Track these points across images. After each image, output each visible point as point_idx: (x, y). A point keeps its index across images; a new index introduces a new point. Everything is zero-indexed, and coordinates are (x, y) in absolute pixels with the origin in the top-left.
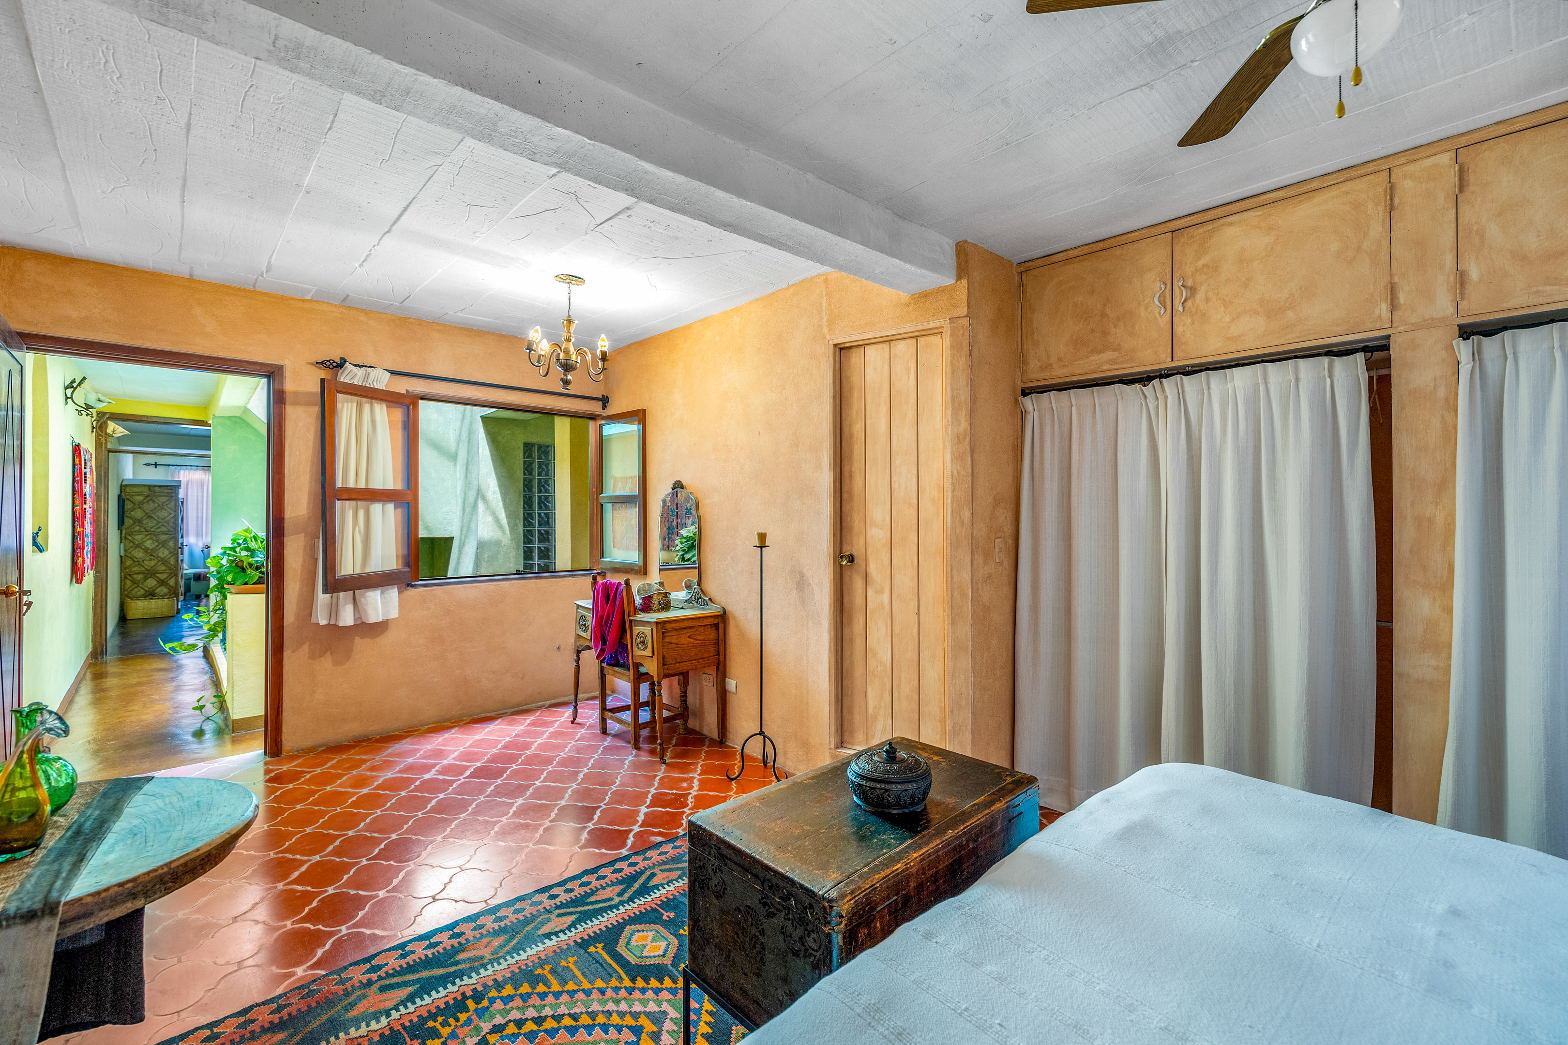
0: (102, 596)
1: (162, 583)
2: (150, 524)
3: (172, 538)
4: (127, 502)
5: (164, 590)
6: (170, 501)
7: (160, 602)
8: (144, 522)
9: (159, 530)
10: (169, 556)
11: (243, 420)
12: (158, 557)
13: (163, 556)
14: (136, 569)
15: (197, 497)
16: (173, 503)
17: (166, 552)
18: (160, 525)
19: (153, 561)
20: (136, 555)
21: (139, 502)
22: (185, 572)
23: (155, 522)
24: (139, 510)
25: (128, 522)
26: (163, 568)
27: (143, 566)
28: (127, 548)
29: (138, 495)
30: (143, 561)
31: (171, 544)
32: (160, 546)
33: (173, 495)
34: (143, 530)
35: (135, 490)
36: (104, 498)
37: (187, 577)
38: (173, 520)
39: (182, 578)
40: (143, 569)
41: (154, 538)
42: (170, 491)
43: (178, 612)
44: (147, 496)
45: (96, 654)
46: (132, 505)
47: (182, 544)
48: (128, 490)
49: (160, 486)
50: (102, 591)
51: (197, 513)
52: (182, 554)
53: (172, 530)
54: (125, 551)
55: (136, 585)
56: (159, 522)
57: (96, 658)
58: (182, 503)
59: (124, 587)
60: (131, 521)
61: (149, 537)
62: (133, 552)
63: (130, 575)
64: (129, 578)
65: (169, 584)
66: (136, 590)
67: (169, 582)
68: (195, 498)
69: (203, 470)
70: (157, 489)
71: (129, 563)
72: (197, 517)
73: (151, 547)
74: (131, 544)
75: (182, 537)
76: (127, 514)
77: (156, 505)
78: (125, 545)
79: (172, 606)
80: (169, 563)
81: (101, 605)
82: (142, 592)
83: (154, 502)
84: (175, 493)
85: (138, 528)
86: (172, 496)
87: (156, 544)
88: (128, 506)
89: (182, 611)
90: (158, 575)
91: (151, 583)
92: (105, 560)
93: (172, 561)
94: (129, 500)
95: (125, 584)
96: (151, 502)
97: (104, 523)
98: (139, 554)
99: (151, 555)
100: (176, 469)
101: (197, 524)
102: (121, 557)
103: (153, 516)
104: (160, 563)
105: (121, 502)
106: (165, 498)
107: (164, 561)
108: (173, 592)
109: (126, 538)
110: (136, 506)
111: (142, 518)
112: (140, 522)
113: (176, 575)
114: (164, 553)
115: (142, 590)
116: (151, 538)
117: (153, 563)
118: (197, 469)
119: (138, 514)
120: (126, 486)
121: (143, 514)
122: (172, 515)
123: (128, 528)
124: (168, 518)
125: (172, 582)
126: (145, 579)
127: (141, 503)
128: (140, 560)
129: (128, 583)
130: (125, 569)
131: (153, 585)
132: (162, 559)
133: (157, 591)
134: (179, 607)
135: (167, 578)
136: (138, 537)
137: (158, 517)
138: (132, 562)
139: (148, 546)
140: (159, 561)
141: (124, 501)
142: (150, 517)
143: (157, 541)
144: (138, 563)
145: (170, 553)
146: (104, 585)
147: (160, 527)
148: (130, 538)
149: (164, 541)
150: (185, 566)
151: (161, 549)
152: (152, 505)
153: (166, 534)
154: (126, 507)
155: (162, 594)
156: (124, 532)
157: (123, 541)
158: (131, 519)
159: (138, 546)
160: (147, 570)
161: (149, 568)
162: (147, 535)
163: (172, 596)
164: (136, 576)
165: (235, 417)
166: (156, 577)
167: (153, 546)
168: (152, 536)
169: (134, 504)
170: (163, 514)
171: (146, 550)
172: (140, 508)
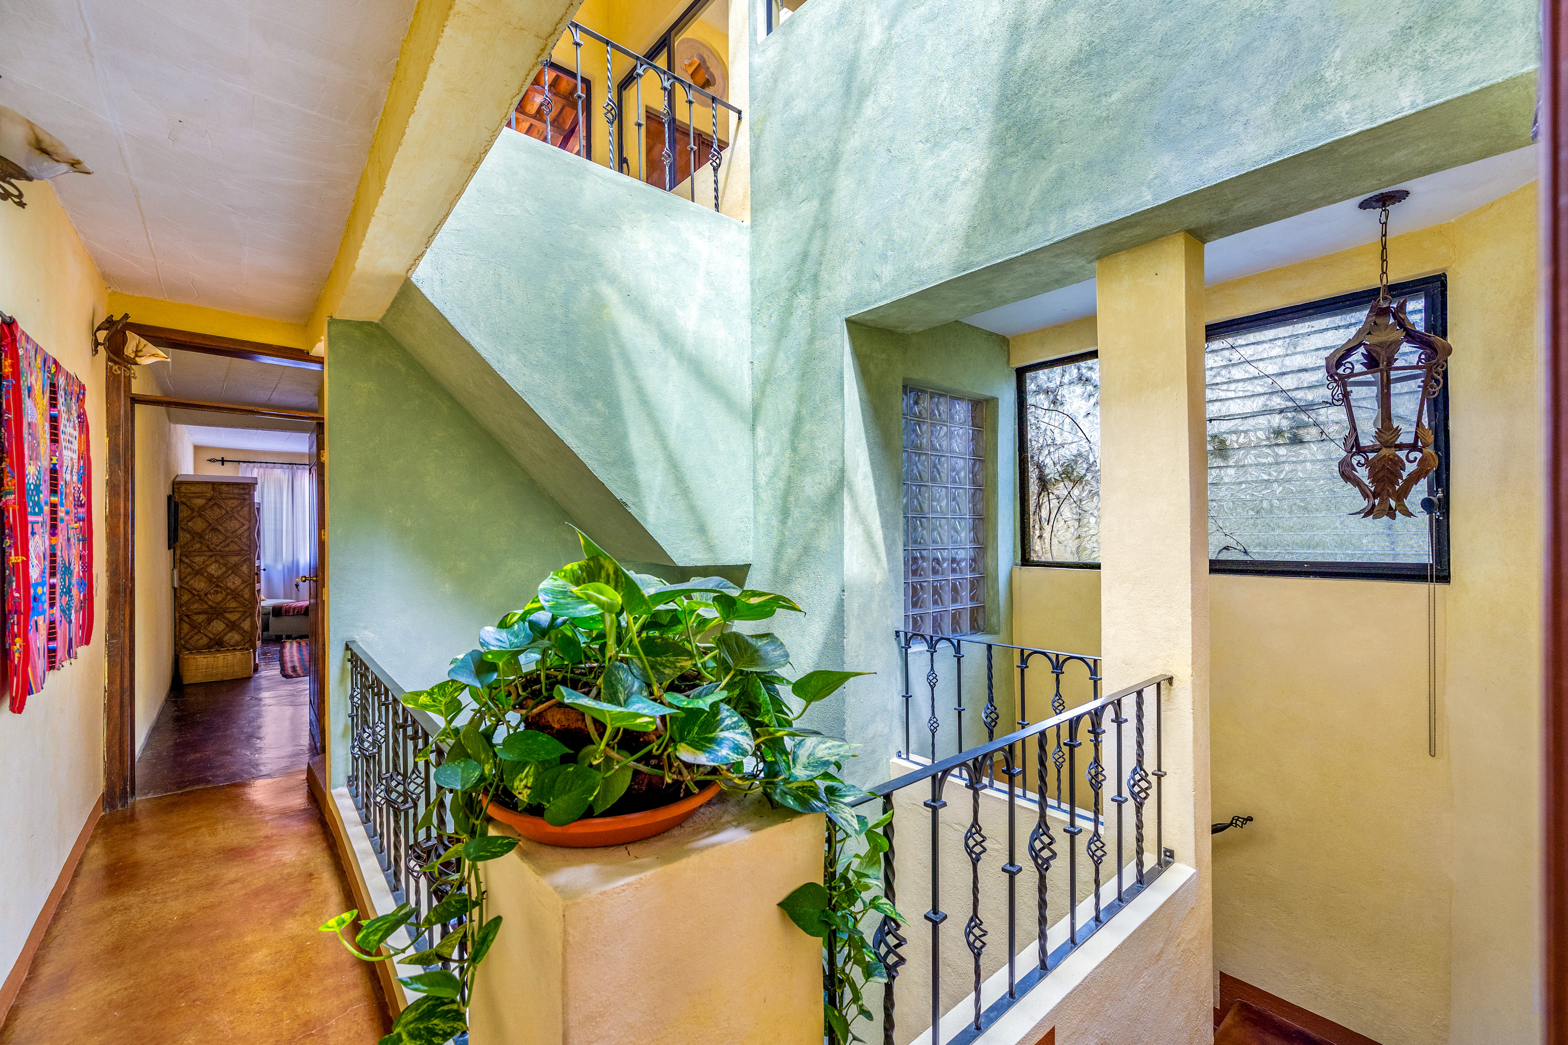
0: (122, 681)
1: (233, 626)
2: (215, 539)
3: (245, 561)
4: (181, 507)
5: (234, 637)
6: (242, 505)
7: (230, 656)
8: (207, 537)
9: (227, 549)
10: (242, 587)
11: (384, 331)
12: (228, 588)
13: (233, 587)
14: (196, 606)
15: (275, 503)
16: (246, 509)
17: (238, 581)
18: (229, 540)
19: (219, 595)
20: (196, 586)
21: (200, 508)
22: (263, 603)
23: (221, 537)
24: (199, 519)
25: (183, 537)
26: (234, 604)
27: (206, 603)
28: (183, 576)
29: (198, 497)
30: (206, 595)
31: (245, 568)
32: (230, 572)
33: (247, 497)
34: (205, 548)
35: (193, 489)
36: (126, 490)
37: (265, 611)
38: (246, 534)
39: (258, 616)
40: (206, 606)
41: (221, 561)
42: (242, 491)
43: (256, 670)
44: (210, 500)
45: (113, 798)
46: (189, 512)
47: (259, 567)
48: (183, 489)
49: (228, 484)
50: (122, 672)
51: (275, 524)
52: (259, 582)
53: (246, 548)
54: (181, 579)
55: (196, 631)
56: (227, 538)
57: (113, 806)
58: (258, 509)
59: (180, 633)
60: (188, 535)
61: (213, 559)
62: (192, 582)
63: (188, 616)
64: (187, 620)
65: (242, 628)
66: (196, 637)
67: (242, 625)
68: (273, 506)
69: (282, 468)
70: (224, 488)
71: (185, 598)
72: (276, 530)
73: (216, 575)
74: (189, 570)
75: (259, 558)
76: (182, 524)
77: (223, 512)
78: (180, 572)
79: (248, 662)
80: (242, 596)
81: (122, 702)
82: (205, 640)
83: (220, 507)
84: (249, 494)
85: (198, 546)
86: (245, 499)
87: (224, 569)
88: (184, 513)
89: (262, 667)
90: (228, 615)
91: (218, 626)
92: (128, 612)
93: (247, 594)
94: (183, 503)
95: (180, 629)
96: (215, 508)
97: (126, 540)
98: (199, 584)
99: (217, 586)
100: (248, 466)
101: (276, 540)
102: (175, 589)
103: (220, 528)
104: (229, 597)
105: (173, 506)
106: (236, 502)
107: (235, 594)
108: (247, 639)
109: (181, 560)
110: (196, 514)
111: (204, 531)
112: (201, 537)
113: (252, 615)
114: (235, 582)
115: (204, 638)
116: (216, 561)
117: (219, 597)
118: (274, 468)
119: (198, 525)
120: (181, 483)
121: (205, 525)
122: (245, 527)
123: (184, 546)
124: (239, 532)
125: (246, 625)
126: (209, 621)
127: (202, 508)
128: (202, 594)
129: (186, 627)
130: (181, 606)
131: (220, 629)
132: (232, 591)
133: (226, 638)
134: (257, 661)
135: (239, 618)
136: (198, 559)
137: (226, 530)
138: (190, 596)
139: (213, 572)
140: (228, 594)
141: (177, 505)
142: (214, 530)
143: (225, 565)
144: (200, 597)
145: (244, 582)
146: (127, 660)
147: (228, 545)
148: (187, 561)
149: (235, 565)
150: (263, 597)
151: (231, 578)
152: (217, 512)
153: (238, 555)
154: (181, 515)
155: (232, 642)
156: (178, 552)
157: (178, 565)
158: (189, 532)
159: (198, 573)
160: (212, 608)
161: (214, 605)
162: (211, 556)
163: (247, 646)
164: (195, 617)
165: (370, 323)
166: (226, 618)
167: (220, 572)
168: (218, 558)
169: (192, 510)
170: (235, 524)
171: (210, 578)
172: (200, 516)
